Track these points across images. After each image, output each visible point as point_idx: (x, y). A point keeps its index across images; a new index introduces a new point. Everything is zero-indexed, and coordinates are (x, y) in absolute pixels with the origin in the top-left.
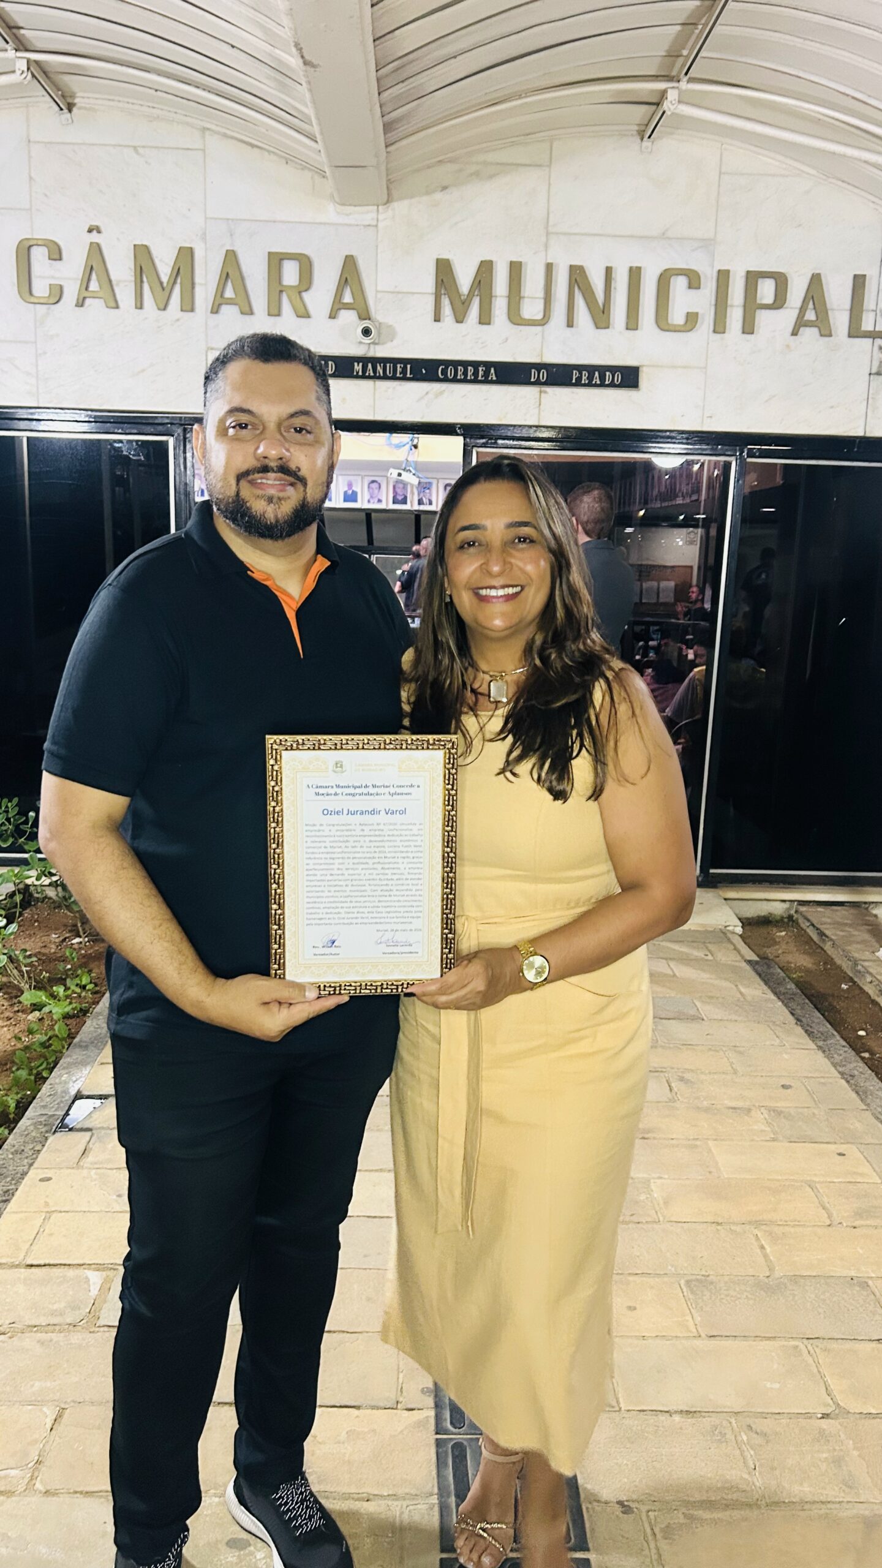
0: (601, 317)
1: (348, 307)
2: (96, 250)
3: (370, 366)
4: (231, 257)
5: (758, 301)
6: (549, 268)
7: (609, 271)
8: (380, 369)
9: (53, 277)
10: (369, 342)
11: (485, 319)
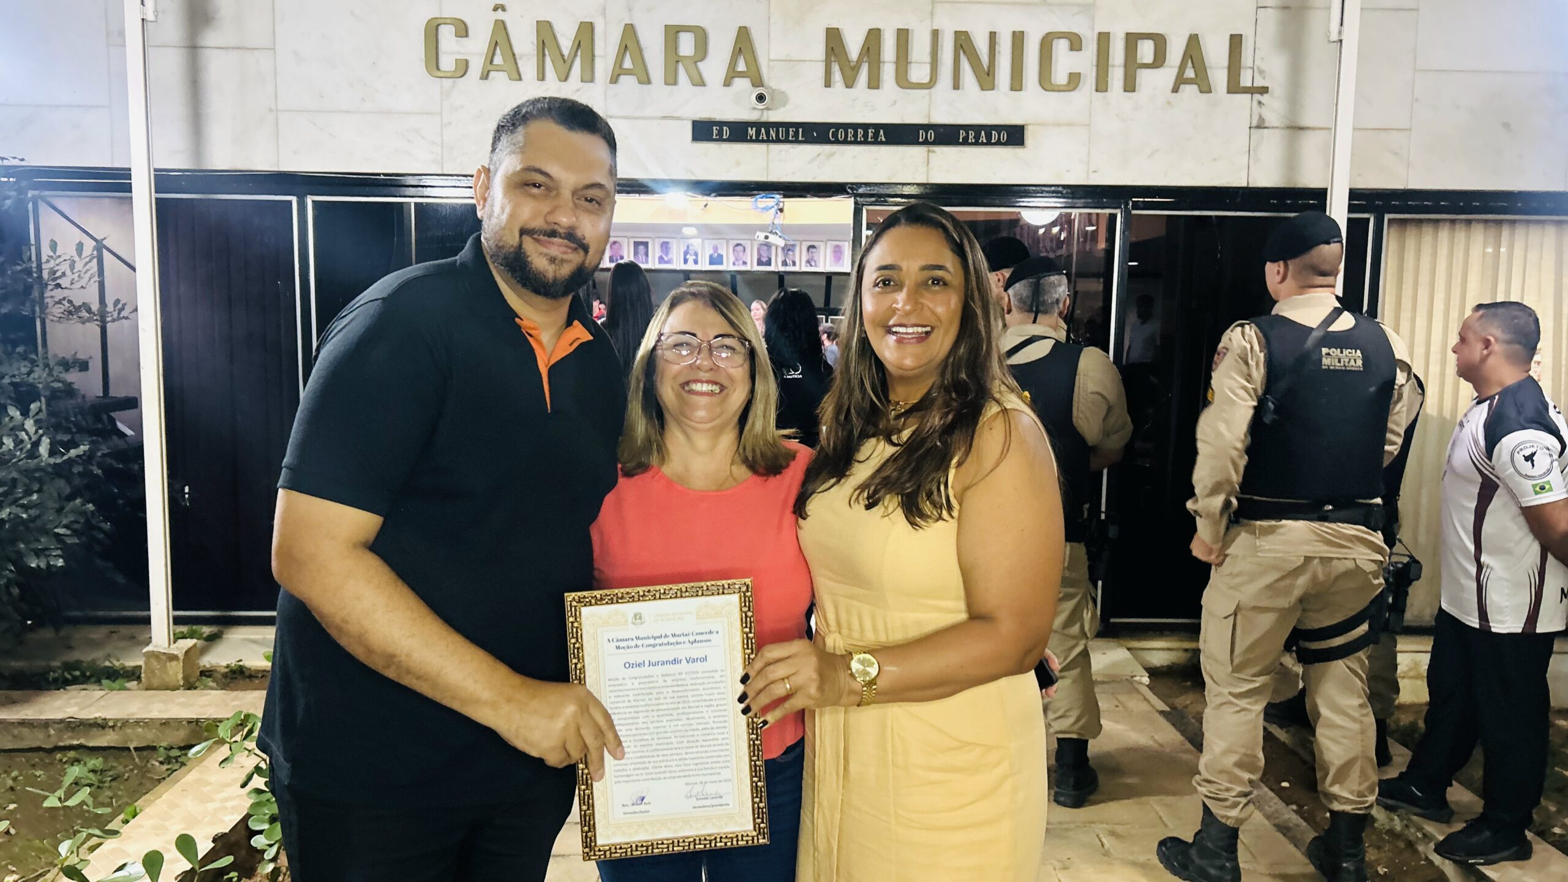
0: (986, 78)
1: (741, 75)
2: (501, 27)
3: (763, 130)
4: (630, 31)
5: (1139, 61)
6: (935, 34)
7: (993, 36)
8: (773, 133)
9: (459, 53)
10: (763, 107)
11: (874, 83)
